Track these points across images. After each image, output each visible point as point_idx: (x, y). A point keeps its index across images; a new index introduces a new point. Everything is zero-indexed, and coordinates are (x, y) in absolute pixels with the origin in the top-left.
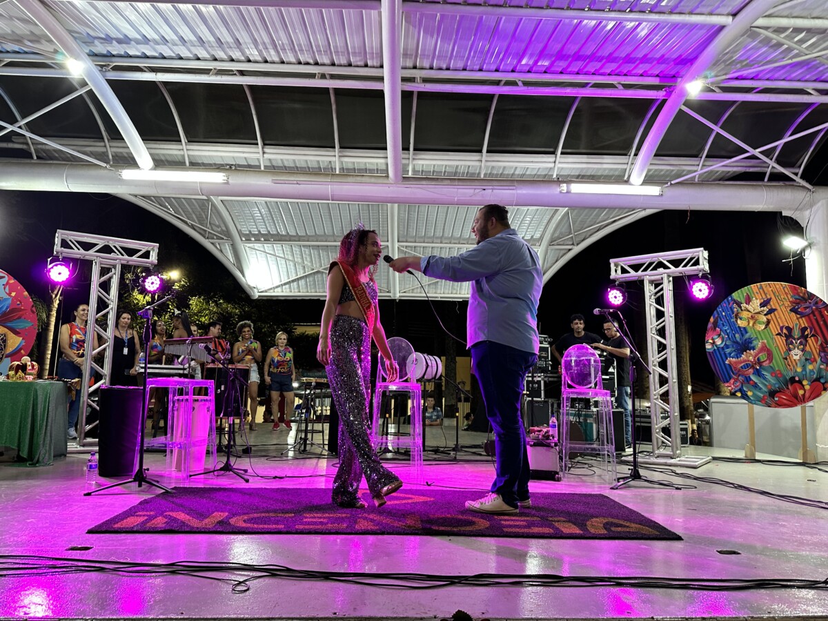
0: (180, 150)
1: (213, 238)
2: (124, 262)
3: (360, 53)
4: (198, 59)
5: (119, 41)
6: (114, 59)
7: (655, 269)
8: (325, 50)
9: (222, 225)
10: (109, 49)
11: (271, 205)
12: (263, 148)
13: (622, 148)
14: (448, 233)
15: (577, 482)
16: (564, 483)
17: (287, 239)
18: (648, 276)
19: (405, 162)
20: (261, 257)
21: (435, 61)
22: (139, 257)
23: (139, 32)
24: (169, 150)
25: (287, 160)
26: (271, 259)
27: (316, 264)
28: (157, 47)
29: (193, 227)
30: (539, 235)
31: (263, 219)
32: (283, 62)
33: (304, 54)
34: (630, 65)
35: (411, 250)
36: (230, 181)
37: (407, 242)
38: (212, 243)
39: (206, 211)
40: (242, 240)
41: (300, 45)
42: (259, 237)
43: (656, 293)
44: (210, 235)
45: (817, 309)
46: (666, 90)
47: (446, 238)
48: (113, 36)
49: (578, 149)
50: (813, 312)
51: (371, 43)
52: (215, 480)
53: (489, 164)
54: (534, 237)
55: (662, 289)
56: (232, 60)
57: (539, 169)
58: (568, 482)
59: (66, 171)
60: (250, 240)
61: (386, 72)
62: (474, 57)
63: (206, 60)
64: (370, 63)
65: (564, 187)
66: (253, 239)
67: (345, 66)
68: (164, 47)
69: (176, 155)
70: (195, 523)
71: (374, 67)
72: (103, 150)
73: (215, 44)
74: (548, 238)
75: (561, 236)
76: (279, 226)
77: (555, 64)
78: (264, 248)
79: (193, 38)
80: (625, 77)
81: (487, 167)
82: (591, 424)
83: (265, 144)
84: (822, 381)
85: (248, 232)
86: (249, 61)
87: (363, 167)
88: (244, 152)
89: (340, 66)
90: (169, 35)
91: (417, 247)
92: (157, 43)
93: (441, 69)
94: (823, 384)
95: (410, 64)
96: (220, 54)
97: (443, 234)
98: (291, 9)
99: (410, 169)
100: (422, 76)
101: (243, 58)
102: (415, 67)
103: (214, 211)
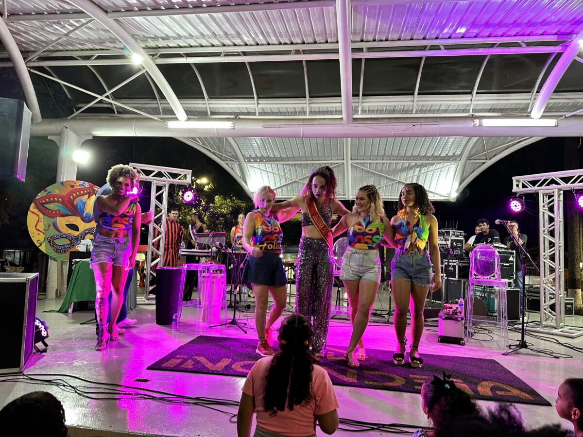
0: (204, 104)
1: (227, 161)
2: (171, 183)
3: (322, 34)
4: (213, 46)
5: (163, 39)
6: (160, 50)
7: (548, 185)
8: (297, 34)
9: (233, 152)
10: (157, 44)
12: (257, 101)
13: (527, 87)
14: (388, 153)
15: (477, 346)
16: (467, 347)
17: (274, 159)
18: (542, 190)
19: (356, 104)
20: (258, 172)
21: (377, 36)
22: (180, 179)
23: (175, 32)
24: (197, 104)
25: (274, 108)
26: (264, 173)
27: (293, 176)
28: (187, 40)
29: (214, 153)
30: (459, 153)
31: (258, 147)
32: (269, 44)
33: (283, 38)
34: (532, 28)
35: (361, 166)
36: (236, 127)
37: (357, 160)
38: (227, 164)
39: (222, 142)
40: (245, 161)
41: (280, 32)
42: (256, 159)
43: (550, 203)
44: (225, 158)
46: (562, 45)
47: (387, 156)
48: (160, 36)
49: (490, 89)
51: (330, 27)
52: (226, 331)
53: (419, 103)
54: (456, 154)
55: (553, 200)
56: (235, 45)
57: (459, 105)
58: (470, 346)
59: (134, 123)
60: (251, 161)
61: (340, 46)
62: (406, 31)
63: (218, 46)
64: (329, 40)
65: (477, 122)
66: (252, 160)
67: (312, 43)
68: (192, 40)
69: (202, 107)
70: (210, 366)
71: (332, 43)
72: (156, 106)
73: (223, 36)
74: (466, 155)
75: (477, 153)
76: (269, 151)
77: (470, 31)
78: (260, 166)
79: (209, 33)
80: (528, 37)
81: (419, 106)
82: (494, 299)
83: (259, 98)
85: (249, 156)
86: (246, 45)
87: (326, 110)
88: (245, 104)
89: (309, 43)
90: (195, 33)
91: (365, 163)
92: (187, 38)
93: (381, 41)
95: (358, 38)
96: (227, 42)
97: (384, 154)
98: (273, 11)
99: (360, 109)
100: (368, 47)
101: (242, 43)
102: (362, 41)
103: (228, 143)
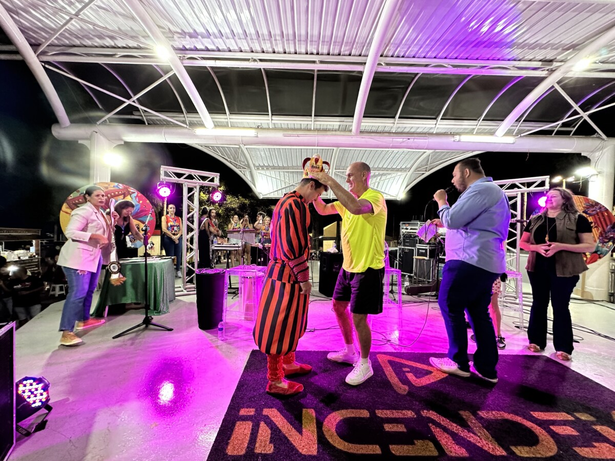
0: (225, 119)
1: (241, 168)
2: (201, 185)
3: (351, 43)
4: (242, 52)
6: (187, 52)
7: (509, 188)
8: (328, 40)
9: (246, 161)
10: (184, 43)
11: (272, 151)
12: (271, 117)
13: (475, 116)
17: (278, 168)
20: (264, 177)
21: (399, 49)
22: (208, 181)
23: (204, 26)
24: (220, 118)
25: (284, 124)
26: (269, 179)
27: (291, 181)
28: (215, 40)
29: (231, 162)
30: (410, 166)
31: (266, 158)
32: (296, 53)
36: (259, 136)
38: (240, 171)
39: (238, 153)
40: (255, 169)
42: (263, 167)
44: (239, 166)
45: (600, 211)
48: (186, 31)
50: (597, 214)
54: (407, 167)
56: (263, 51)
59: (164, 130)
60: (259, 169)
63: (246, 52)
65: (457, 138)
66: (261, 168)
68: (220, 40)
69: (223, 122)
70: (295, 438)
71: (355, 56)
74: (415, 167)
75: (422, 167)
76: (274, 161)
78: (266, 173)
79: (240, 31)
80: (519, 62)
83: (272, 115)
84: (599, 253)
85: (258, 165)
86: (274, 52)
87: (325, 127)
89: (334, 55)
92: (217, 38)
94: (599, 255)
96: (257, 47)
100: (387, 62)
101: (270, 51)
102: (382, 55)
103: (242, 154)
